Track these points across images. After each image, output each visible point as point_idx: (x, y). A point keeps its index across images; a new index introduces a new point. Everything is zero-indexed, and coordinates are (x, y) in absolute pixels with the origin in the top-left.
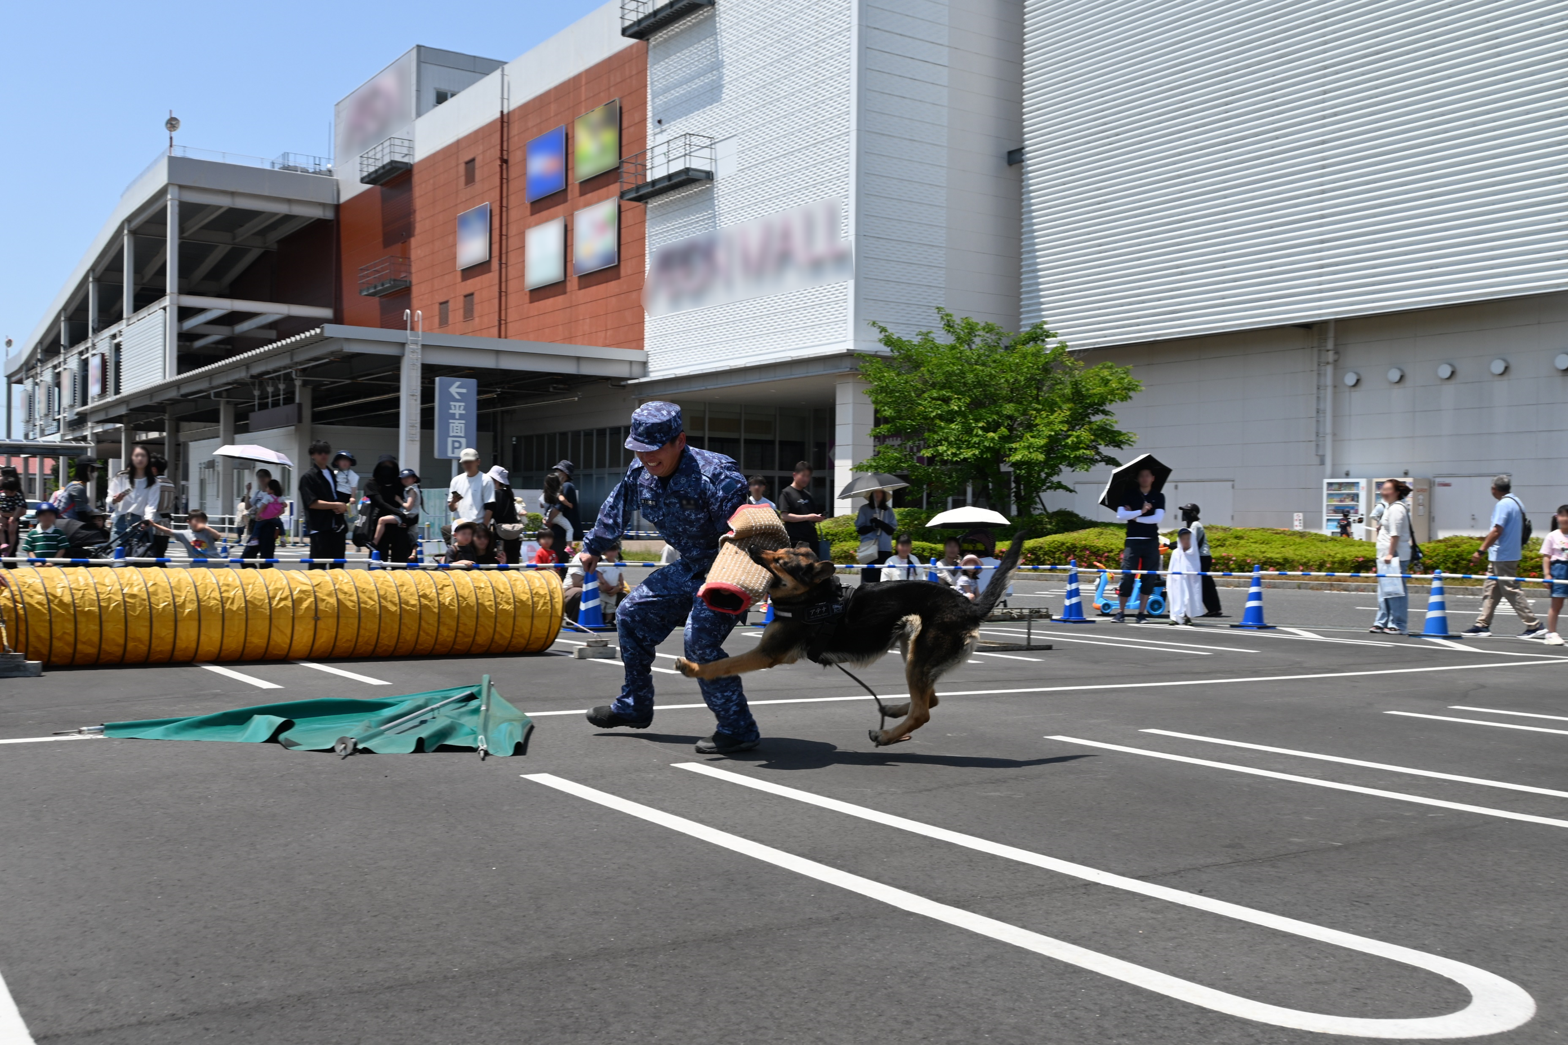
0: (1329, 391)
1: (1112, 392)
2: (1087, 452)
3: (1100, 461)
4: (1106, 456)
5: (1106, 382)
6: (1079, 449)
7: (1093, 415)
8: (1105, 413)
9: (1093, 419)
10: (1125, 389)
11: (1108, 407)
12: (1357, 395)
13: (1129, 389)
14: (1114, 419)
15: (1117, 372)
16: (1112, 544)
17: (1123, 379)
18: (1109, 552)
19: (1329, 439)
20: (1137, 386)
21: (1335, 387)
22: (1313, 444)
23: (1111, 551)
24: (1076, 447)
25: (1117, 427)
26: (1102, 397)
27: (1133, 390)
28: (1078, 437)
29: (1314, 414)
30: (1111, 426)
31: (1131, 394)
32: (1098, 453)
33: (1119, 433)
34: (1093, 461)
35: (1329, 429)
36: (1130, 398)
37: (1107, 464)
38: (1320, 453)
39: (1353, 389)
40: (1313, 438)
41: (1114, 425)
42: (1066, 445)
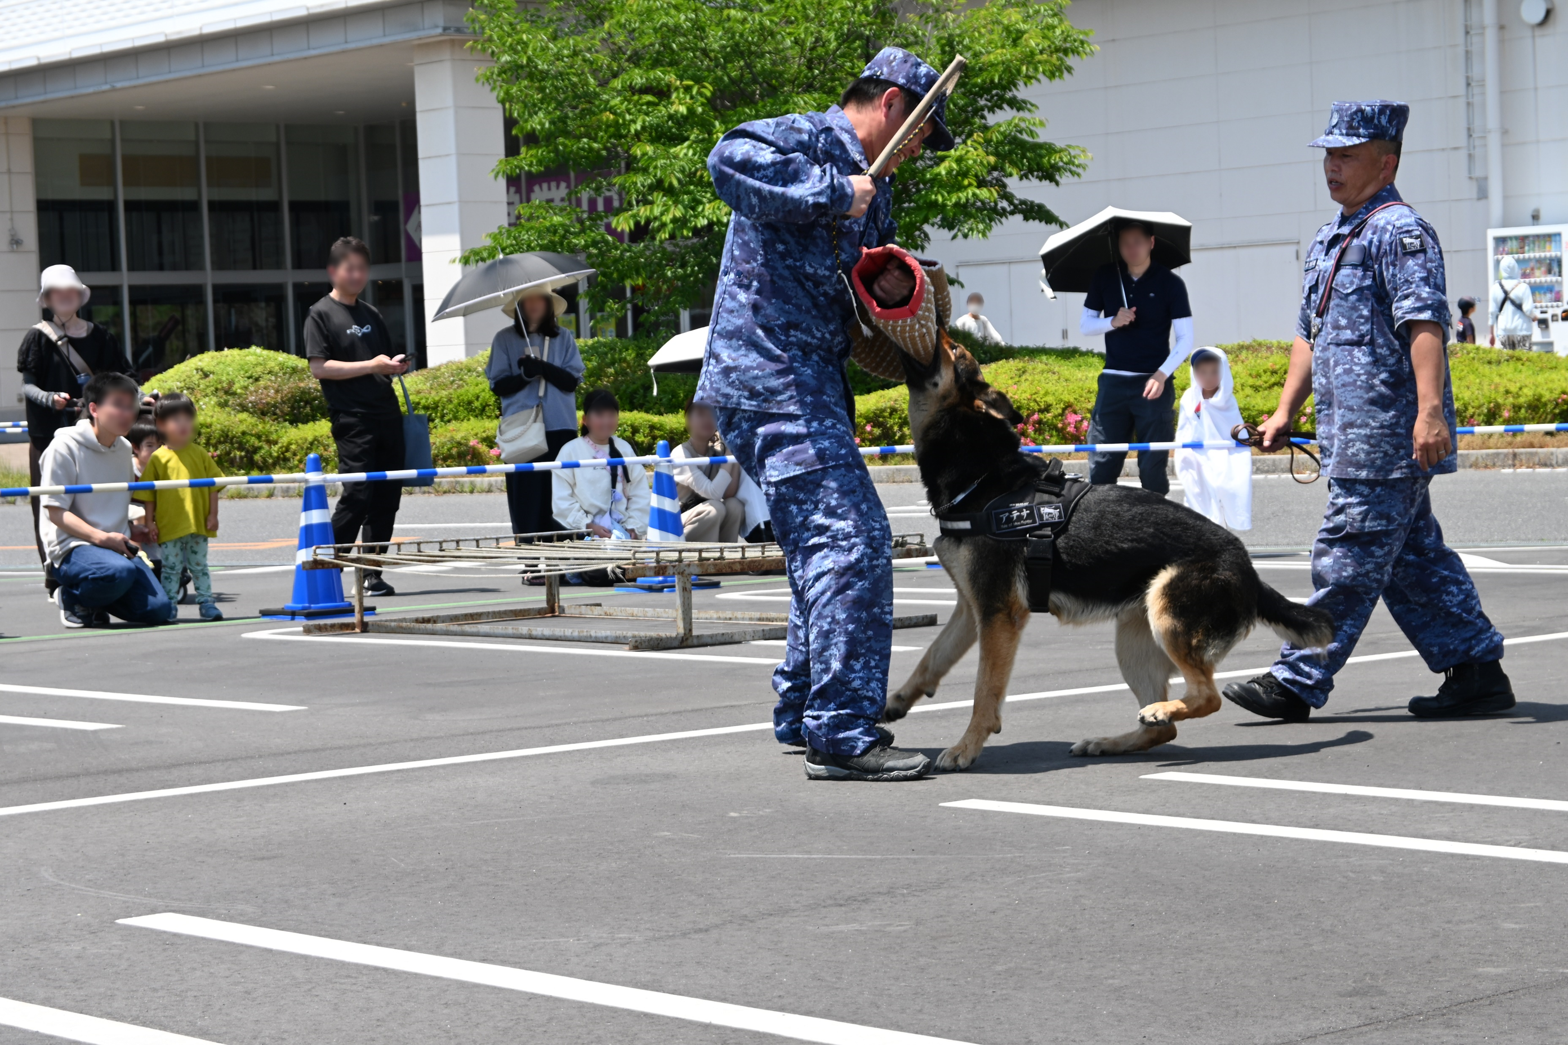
0: (1491, 35)
1: (1029, 58)
2: (984, 193)
3: (1012, 213)
4: (1023, 202)
5: (1016, 37)
6: (961, 188)
7: (991, 110)
8: (1017, 104)
9: (991, 119)
10: (1057, 50)
11: (1021, 92)
12: (1548, 42)
13: (1066, 51)
14: (1037, 116)
15: (1037, 12)
16: (1046, 394)
17: (1052, 28)
18: (1041, 411)
19: (1494, 141)
20: (1082, 42)
21: (1502, 28)
22: (1463, 154)
23: (1047, 409)
24: (955, 184)
25: (1043, 137)
26: (1007, 69)
27: (1075, 51)
28: (959, 160)
29: (1461, 89)
30: (1032, 133)
31: (1071, 60)
32: (1008, 197)
33: (1050, 149)
34: (992, 214)
35: (1493, 120)
36: (1069, 70)
37: (1026, 219)
38: (1478, 173)
39: (1538, 32)
40: (1462, 140)
41: (1038, 130)
42: (936, 180)
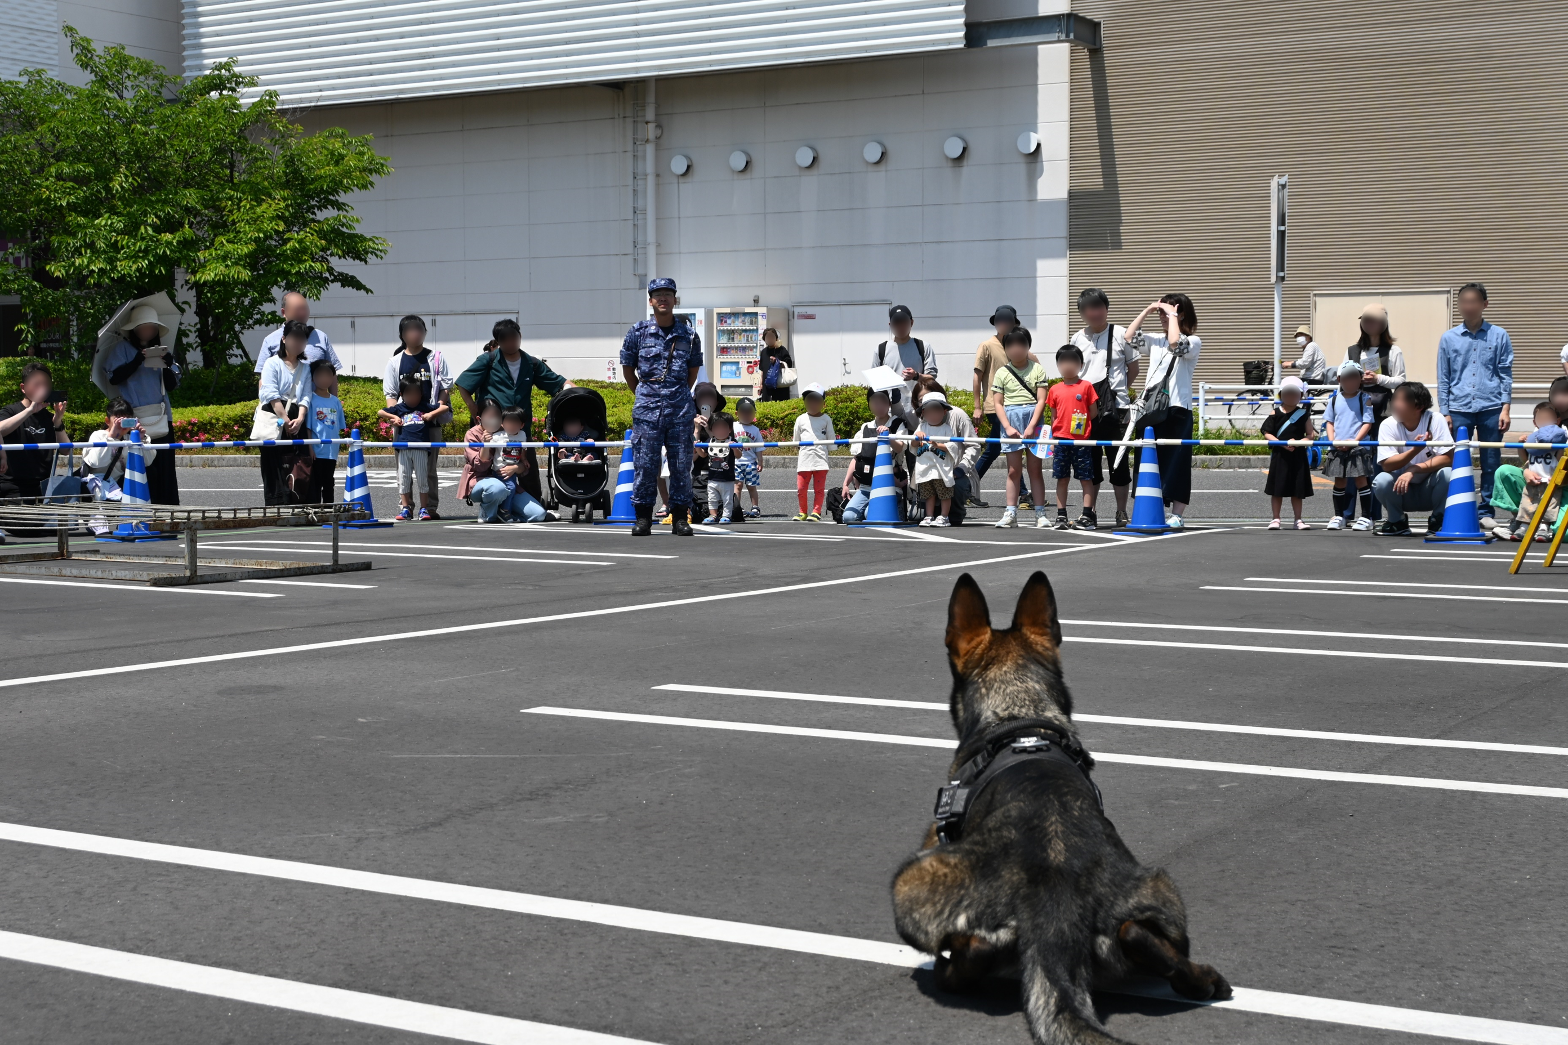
0: (651, 180)
1: (347, 173)
2: (317, 266)
3: (333, 281)
4: (341, 274)
5: (338, 160)
6: (301, 261)
7: (319, 208)
8: (339, 206)
9: (320, 215)
10: (365, 169)
11: (342, 197)
12: (687, 188)
13: (370, 171)
14: (352, 214)
15: (353, 142)
16: (365, 408)
17: (362, 154)
18: (361, 420)
19: (652, 250)
20: (382, 165)
21: (658, 175)
22: (630, 258)
23: (366, 418)
24: (297, 258)
25: (359, 229)
26: (333, 180)
27: (377, 172)
28: (300, 242)
29: (630, 215)
30: (350, 227)
31: (374, 178)
32: (330, 270)
33: (363, 239)
34: (322, 282)
35: (651, 237)
36: (371, 184)
37: (343, 286)
38: (640, 271)
39: (681, 180)
40: (630, 249)
41: (355, 225)
42: (283, 254)
